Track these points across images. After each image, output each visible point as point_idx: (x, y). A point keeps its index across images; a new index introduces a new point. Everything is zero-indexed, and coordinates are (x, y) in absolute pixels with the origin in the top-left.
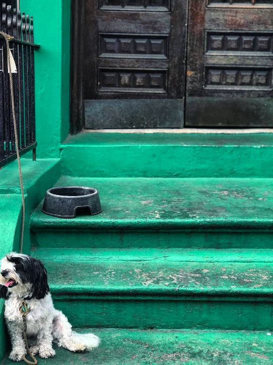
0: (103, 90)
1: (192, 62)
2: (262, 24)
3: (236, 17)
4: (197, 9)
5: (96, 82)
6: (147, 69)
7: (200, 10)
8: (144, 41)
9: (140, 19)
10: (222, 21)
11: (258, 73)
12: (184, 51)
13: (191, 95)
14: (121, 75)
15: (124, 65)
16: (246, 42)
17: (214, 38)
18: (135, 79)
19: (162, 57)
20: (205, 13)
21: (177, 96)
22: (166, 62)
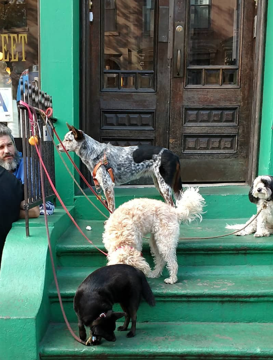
1: (174, 132)
2: (228, 100)
3: (207, 95)
4: (177, 90)
6: (138, 138)
7: (180, 91)
8: (136, 116)
9: (133, 99)
10: (197, 99)
11: (225, 139)
12: (167, 124)
15: (121, 135)
16: (215, 115)
17: (190, 112)
19: (151, 128)
20: (183, 93)
22: (153, 132)
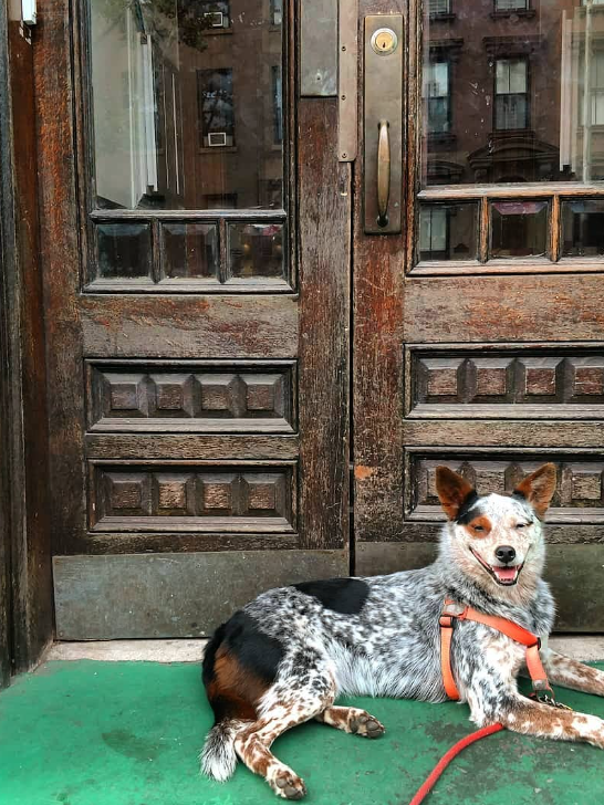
0: (107, 524)
1: (369, 439)
2: (585, 319)
3: (499, 300)
4: (377, 281)
5: (84, 501)
6: (234, 462)
7: (389, 285)
8: (224, 380)
9: (208, 318)
10: (459, 316)
11: (577, 469)
12: (344, 410)
13: (368, 538)
14: (162, 480)
15: (165, 452)
16: (535, 377)
17: (432, 365)
18: (202, 490)
19: (280, 424)
20: (402, 293)
21: (327, 539)
22: (289, 439)
